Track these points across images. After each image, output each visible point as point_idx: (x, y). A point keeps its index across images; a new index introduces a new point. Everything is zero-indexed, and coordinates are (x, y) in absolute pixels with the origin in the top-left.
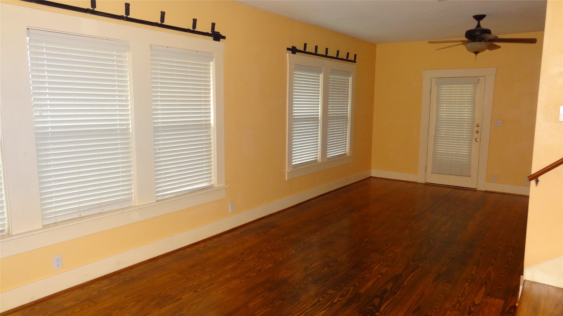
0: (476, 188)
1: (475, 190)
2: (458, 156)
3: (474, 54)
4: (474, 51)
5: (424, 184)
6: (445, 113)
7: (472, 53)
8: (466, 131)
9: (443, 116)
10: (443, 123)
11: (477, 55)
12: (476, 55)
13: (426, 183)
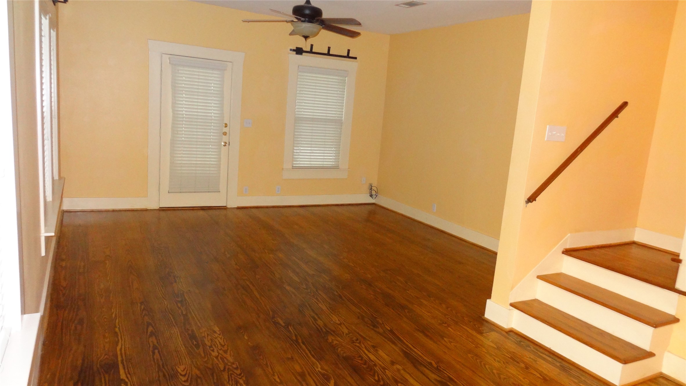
0: (225, 205)
1: (224, 208)
2: (204, 167)
3: (304, 39)
4: (304, 35)
5: (158, 209)
6: (185, 108)
7: (301, 36)
8: (213, 133)
9: (183, 111)
10: (183, 121)
11: (308, 40)
12: (306, 40)
13: (160, 208)
